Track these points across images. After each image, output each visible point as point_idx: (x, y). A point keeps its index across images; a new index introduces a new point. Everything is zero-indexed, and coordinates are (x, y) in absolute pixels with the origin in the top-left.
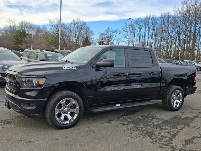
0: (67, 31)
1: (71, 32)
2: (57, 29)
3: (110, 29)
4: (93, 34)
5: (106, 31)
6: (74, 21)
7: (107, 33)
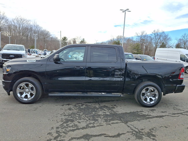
0: (149, 39)
1: (151, 39)
2: (141, 38)
3: (187, 34)
4: (171, 40)
5: (183, 37)
6: (154, 31)
7: (184, 39)
